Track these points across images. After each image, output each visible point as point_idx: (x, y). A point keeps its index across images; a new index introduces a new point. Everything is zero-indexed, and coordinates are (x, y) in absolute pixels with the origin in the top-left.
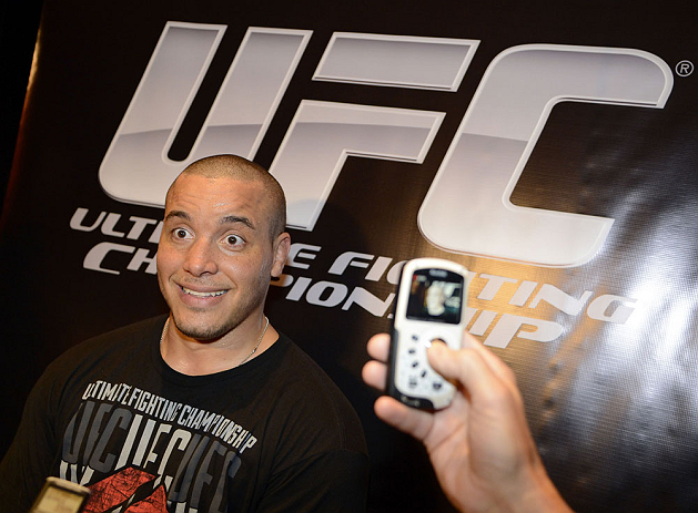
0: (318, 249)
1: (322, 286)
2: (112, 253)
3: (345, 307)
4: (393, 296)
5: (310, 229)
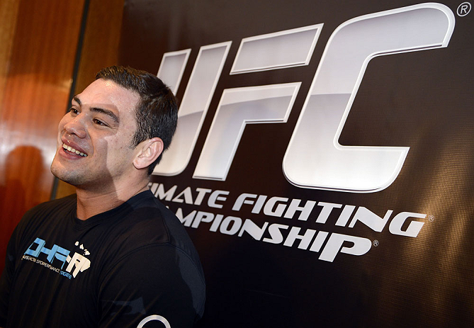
0: (227, 193)
1: (229, 219)
3: (240, 235)
4: (266, 224)
5: (224, 179)
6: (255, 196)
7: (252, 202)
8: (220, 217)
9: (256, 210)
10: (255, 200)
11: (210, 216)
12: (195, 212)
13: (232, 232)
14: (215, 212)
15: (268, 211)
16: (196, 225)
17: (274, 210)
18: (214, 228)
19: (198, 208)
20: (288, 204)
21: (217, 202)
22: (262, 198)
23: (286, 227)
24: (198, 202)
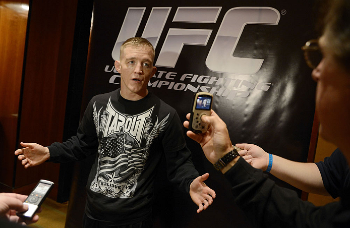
0: (176, 73)
1: (178, 84)
2: (117, 78)
3: (185, 90)
4: (199, 86)
5: (174, 67)
6: (192, 75)
7: (191, 78)
8: (172, 84)
9: (193, 80)
10: (192, 77)
11: (167, 83)
12: (158, 81)
13: (181, 89)
14: (170, 81)
15: (199, 81)
16: (159, 86)
17: (202, 81)
18: (170, 87)
19: (160, 80)
20: (210, 78)
21: (170, 77)
22: (196, 76)
23: (210, 87)
24: (160, 76)
